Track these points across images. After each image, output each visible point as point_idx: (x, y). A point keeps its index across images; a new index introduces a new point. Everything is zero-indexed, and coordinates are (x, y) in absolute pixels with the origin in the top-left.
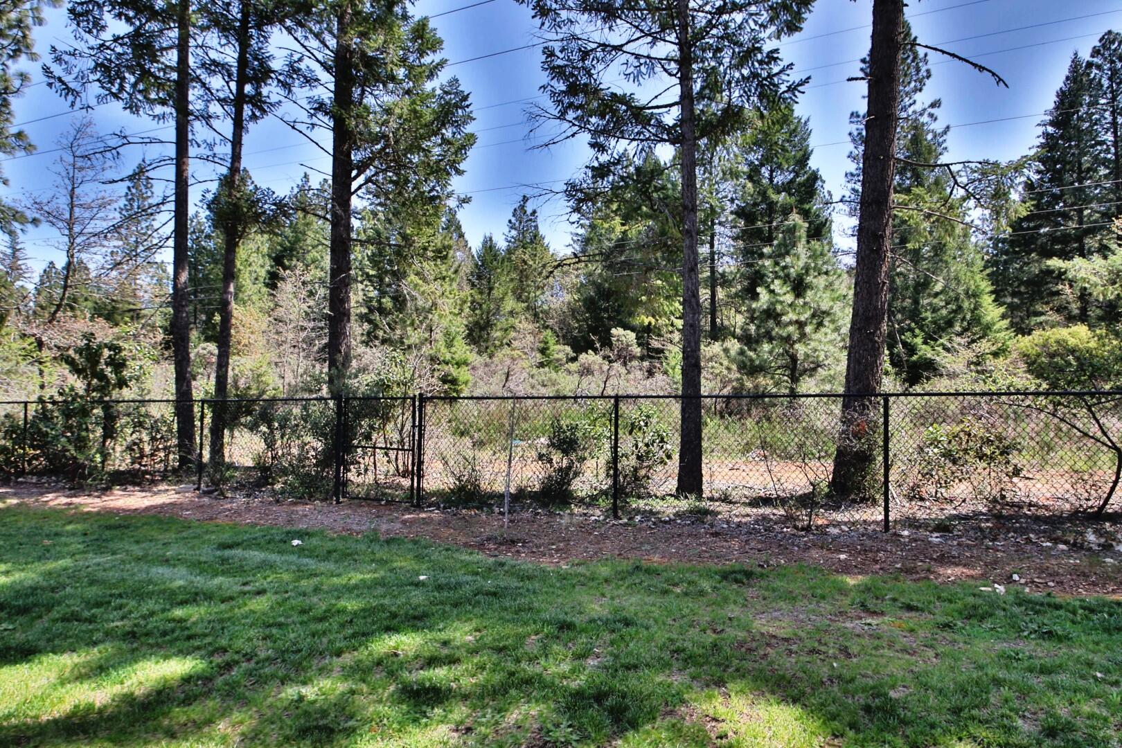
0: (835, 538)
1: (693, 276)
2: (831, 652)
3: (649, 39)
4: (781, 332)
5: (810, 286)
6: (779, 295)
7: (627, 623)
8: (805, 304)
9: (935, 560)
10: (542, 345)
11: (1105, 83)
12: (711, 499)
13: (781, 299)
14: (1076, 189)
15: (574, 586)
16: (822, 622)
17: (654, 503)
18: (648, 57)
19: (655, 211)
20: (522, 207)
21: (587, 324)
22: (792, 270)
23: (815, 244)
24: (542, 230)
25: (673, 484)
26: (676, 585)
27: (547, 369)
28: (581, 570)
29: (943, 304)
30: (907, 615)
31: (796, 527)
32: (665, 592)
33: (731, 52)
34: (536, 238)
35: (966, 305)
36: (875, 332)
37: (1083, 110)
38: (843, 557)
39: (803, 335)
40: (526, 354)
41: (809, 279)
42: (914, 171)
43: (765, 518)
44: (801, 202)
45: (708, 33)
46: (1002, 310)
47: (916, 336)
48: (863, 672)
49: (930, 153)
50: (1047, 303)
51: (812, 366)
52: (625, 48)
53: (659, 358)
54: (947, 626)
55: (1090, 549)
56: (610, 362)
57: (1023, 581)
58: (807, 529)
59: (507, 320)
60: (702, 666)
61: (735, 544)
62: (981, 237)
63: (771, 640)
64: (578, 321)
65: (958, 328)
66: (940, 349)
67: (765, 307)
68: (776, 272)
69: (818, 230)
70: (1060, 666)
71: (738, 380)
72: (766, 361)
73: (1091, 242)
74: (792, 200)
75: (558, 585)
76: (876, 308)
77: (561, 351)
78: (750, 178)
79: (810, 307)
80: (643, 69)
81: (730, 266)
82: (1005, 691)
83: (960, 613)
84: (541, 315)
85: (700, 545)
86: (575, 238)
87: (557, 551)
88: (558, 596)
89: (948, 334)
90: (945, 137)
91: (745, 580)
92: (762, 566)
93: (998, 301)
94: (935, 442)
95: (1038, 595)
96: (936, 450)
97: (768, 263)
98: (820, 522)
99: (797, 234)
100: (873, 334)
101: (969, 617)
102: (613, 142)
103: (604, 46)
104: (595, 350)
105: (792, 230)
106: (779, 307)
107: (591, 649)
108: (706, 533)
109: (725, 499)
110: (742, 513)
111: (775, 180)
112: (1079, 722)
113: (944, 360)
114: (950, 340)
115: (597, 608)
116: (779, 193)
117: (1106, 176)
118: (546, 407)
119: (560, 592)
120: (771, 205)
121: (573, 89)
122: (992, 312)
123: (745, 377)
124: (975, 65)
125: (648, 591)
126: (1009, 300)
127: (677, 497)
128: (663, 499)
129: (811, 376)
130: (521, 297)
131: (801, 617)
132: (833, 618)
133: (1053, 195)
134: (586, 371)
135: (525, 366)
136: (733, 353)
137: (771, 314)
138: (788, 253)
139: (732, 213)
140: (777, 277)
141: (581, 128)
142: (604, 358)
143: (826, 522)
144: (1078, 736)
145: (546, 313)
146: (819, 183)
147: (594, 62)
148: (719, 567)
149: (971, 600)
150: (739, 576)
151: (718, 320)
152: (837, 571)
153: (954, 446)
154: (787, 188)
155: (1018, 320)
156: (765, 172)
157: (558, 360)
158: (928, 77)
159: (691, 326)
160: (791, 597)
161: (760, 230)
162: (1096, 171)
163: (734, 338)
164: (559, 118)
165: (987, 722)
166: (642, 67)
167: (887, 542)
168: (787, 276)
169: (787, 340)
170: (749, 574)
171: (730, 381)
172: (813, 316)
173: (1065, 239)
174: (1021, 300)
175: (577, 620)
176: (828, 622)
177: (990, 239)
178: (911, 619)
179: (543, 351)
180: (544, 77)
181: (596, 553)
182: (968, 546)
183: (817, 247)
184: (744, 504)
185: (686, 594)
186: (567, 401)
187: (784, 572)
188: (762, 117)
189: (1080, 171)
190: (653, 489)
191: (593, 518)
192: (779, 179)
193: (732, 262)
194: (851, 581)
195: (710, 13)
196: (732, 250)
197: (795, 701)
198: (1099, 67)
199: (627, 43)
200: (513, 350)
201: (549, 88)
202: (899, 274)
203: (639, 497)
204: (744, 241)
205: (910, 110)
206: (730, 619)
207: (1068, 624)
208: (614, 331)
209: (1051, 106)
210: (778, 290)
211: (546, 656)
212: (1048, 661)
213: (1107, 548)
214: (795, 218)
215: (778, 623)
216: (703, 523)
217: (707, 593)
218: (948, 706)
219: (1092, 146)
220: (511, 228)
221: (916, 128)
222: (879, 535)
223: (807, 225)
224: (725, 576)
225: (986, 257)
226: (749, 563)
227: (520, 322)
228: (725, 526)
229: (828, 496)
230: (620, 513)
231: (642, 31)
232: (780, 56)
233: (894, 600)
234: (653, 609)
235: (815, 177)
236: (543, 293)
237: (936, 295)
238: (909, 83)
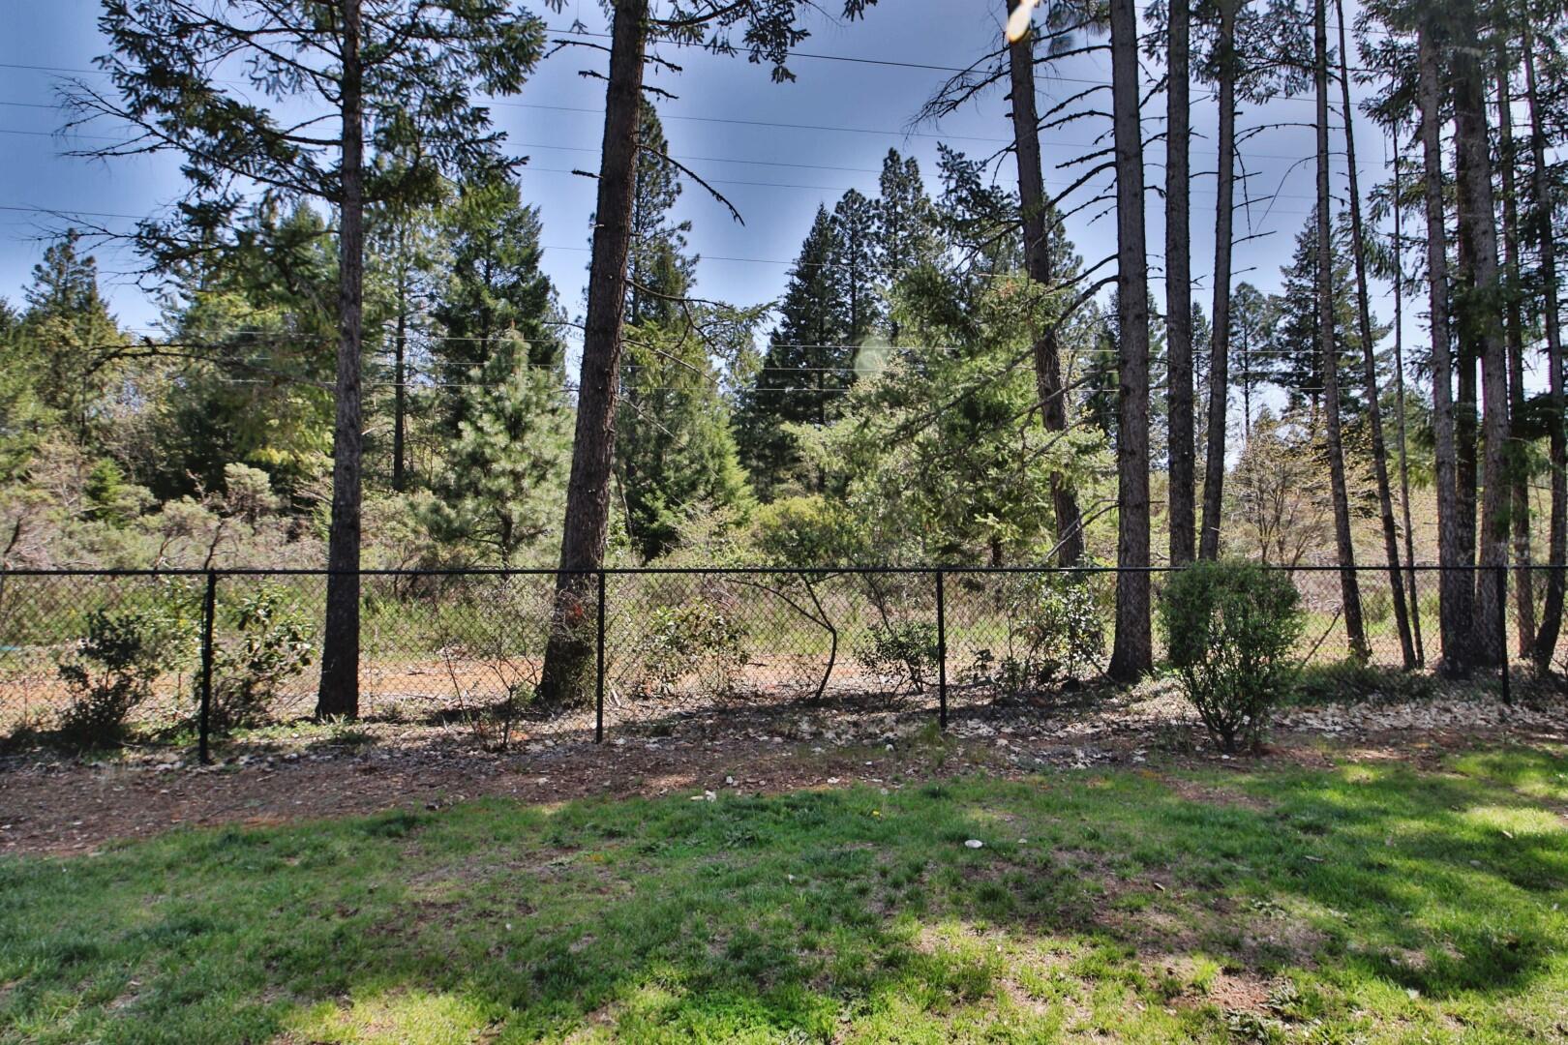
0: (537, 756)
1: (353, 397)
2: (506, 910)
3: (296, 37)
4: (489, 485)
5: (529, 427)
6: (488, 434)
7: (196, 928)
8: (524, 449)
9: (649, 771)
10: (93, 483)
11: (847, 243)
12: (372, 719)
13: (492, 440)
14: (820, 349)
15: (106, 885)
16: (499, 873)
17: (274, 734)
18: (292, 63)
19: (294, 293)
20: (65, 249)
21: (185, 454)
22: (507, 403)
23: (539, 373)
24: (103, 293)
25: (310, 703)
26: (293, 855)
27: (100, 523)
28: (124, 855)
29: (687, 462)
30: (607, 844)
31: (486, 748)
32: (271, 869)
33: (420, 93)
34: (89, 304)
35: (710, 465)
36: (597, 491)
37: (827, 266)
38: (542, 780)
39: (519, 490)
40: (56, 495)
41: (529, 417)
42: (659, 299)
43: (446, 740)
44: (528, 314)
45: (388, 56)
46: (746, 474)
47: (657, 499)
48: (541, 928)
49: (677, 282)
50: (789, 470)
51: (532, 531)
52: (254, 39)
53: (310, 513)
54: (650, 849)
55: (802, 739)
56: (224, 515)
57: (736, 783)
58: (501, 749)
59: (22, 436)
60: (313, 970)
61: (397, 781)
62: (727, 388)
63: (423, 910)
64: (167, 448)
65: (701, 492)
66: (682, 515)
67: (469, 449)
68: (486, 404)
69: (545, 355)
70: (756, 875)
71: (428, 547)
72: (468, 522)
73: (830, 408)
74: (513, 310)
75: (74, 886)
76: (599, 462)
77: (131, 494)
78: (458, 270)
79: (530, 455)
80: (284, 78)
81: (425, 388)
82: (697, 916)
83: (665, 832)
84: (94, 433)
85: (344, 789)
86: (168, 314)
87: (82, 829)
88: (71, 906)
89: (692, 497)
90: (694, 267)
91: (403, 832)
92: (432, 808)
93: (743, 464)
94: (662, 630)
95: (747, 797)
96: (663, 638)
97: (475, 390)
98: (518, 739)
99: (516, 356)
100: (595, 494)
101: (675, 834)
102: (226, 174)
103: (219, 27)
104: (196, 496)
105: (510, 350)
106: (488, 451)
107: (122, 983)
108: (355, 771)
109: (393, 717)
110: (416, 735)
111: (493, 281)
112: (765, 936)
113: (685, 528)
114: (693, 507)
115: (143, 912)
116: (497, 298)
117: (844, 339)
118: (97, 588)
119: (75, 898)
120: (487, 312)
121: (159, 76)
122: (736, 475)
123: (439, 545)
124: (714, 192)
125: (244, 871)
126: (754, 463)
127: (315, 721)
128: (292, 725)
129: (529, 545)
130: (54, 398)
131: (475, 869)
132: (518, 863)
133: (798, 353)
134: (180, 528)
135: (54, 516)
136: (423, 509)
137: (478, 459)
138: (503, 380)
139: (430, 314)
140: (488, 410)
141: (169, 141)
142: (212, 509)
143: (526, 737)
144: (763, 951)
145: (106, 430)
146: (550, 295)
147: (200, 45)
148: (368, 818)
149: (679, 813)
150: (393, 828)
151: (406, 463)
152: (532, 801)
153: (684, 632)
154: (508, 292)
155: (762, 486)
156: (479, 265)
157: (124, 509)
158: (679, 192)
159: (347, 468)
160: (464, 845)
161: (469, 344)
162: (836, 333)
163: (429, 488)
164: (127, 116)
165: (673, 957)
166: (282, 75)
167: (598, 755)
168: (502, 410)
169: (499, 496)
170: (410, 823)
171: (419, 549)
172: (534, 465)
173: (806, 401)
174: (766, 463)
175: (102, 941)
176: (509, 871)
177: (738, 392)
178: (609, 849)
179: (95, 493)
180: (105, 44)
181: (159, 824)
182: (686, 750)
183: (540, 376)
184: (420, 723)
185: (306, 866)
186: (141, 578)
187: (460, 811)
188: (463, 192)
189: (822, 332)
190: (276, 712)
191: (162, 767)
192: (499, 279)
193: (430, 383)
194: (547, 811)
195: (393, 29)
196: (430, 365)
197: (445, 989)
198: (842, 225)
199: (258, 32)
200: (33, 487)
201: (113, 62)
202: (640, 422)
203: (251, 726)
204: (447, 355)
205: (659, 227)
206: (371, 891)
207: (771, 825)
208: (230, 468)
209: (798, 256)
210: (487, 427)
211: (30, 1013)
212: (744, 873)
213: (817, 735)
214: (513, 335)
215: (441, 885)
216: (353, 755)
217: (342, 859)
218: (634, 948)
219: (833, 306)
220: (41, 279)
221: (663, 250)
222: (589, 748)
223: (528, 346)
224: (373, 831)
225: (733, 413)
226: (414, 806)
227: (49, 442)
228: (386, 757)
229: (535, 702)
230: (212, 754)
231: (283, 22)
232: (489, 117)
233: (595, 827)
234: (248, 898)
235: (544, 286)
236: (101, 396)
237: (680, 451)
238: (658, 194)
